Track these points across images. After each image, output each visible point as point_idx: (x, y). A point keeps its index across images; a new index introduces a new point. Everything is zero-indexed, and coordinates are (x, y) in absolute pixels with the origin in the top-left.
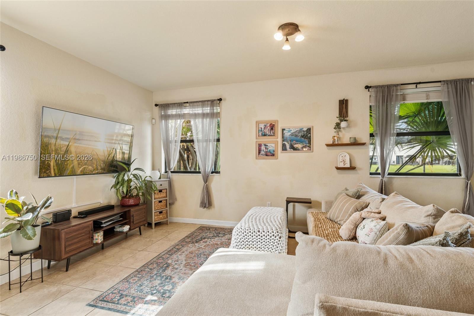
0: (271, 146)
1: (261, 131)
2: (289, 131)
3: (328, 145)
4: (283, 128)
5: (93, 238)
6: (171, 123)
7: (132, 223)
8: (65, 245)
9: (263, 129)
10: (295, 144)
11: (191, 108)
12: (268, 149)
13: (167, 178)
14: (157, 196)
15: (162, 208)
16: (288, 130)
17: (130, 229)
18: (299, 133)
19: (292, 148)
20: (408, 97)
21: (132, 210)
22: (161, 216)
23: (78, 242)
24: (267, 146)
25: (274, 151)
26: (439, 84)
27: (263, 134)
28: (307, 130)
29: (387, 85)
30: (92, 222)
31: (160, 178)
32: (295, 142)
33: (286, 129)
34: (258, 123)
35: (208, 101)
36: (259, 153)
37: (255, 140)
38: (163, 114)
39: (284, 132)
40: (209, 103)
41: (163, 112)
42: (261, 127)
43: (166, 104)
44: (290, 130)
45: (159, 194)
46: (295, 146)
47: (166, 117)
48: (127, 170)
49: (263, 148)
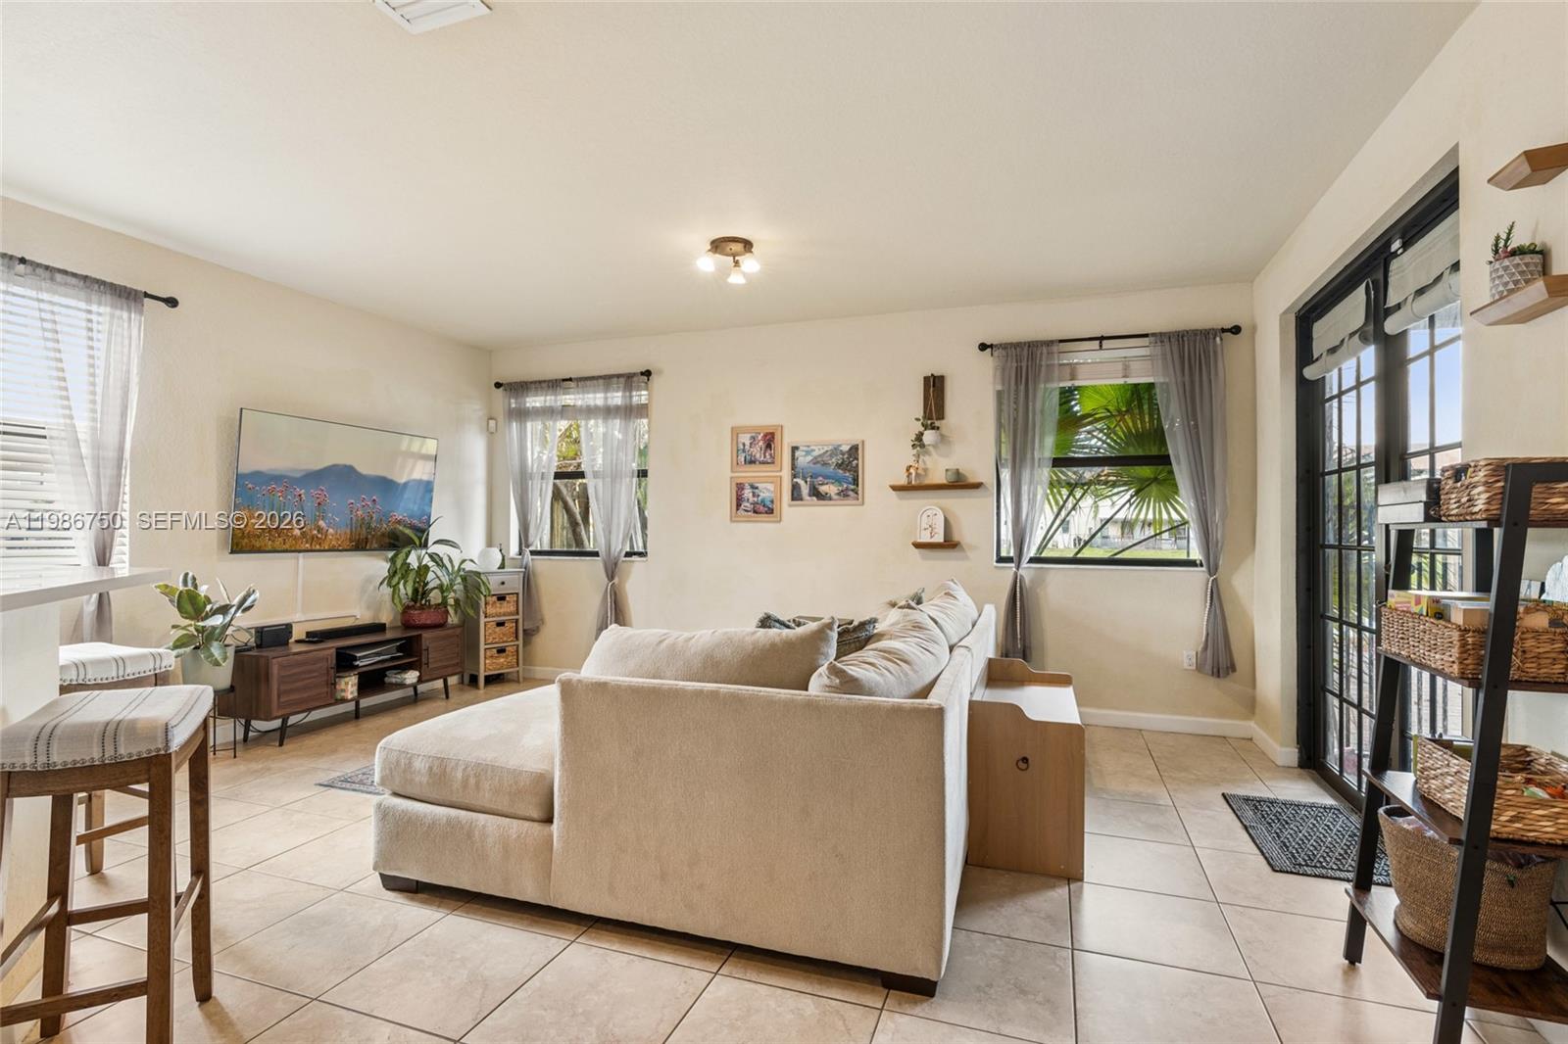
0: (765, 488)
1: (744, 451)
2: (808, 453)
3: (895, 488)
4: (794, 445)
5: (335, 684)
6: (533, 427)
7: (424, 667)
8: (278, 690)
9: (747, 447)
10: (822, 484)
11: (578, 393)
12: (759, 496)
13: (521, 568)
14: (490, 610)
15: (505, 639)
16: (805, 448)
17: (420, 680)
18: (831, 456)
19: (814, 495)
20: (1081, 371)
21: (426, 635)
22: (502, 660)
23: (305, 688)
24: (757, 488)
25: (772, 502)
26: (1145, 341)
27: (748, 458)
28: (851, 449)
29: (1029, 343)
30: (334, 650)
31: (502, 566)
32: (821, 478)
33: (801, 448)
34: (736, 432)
35: (619, 376)
36: (738, 506)
37: (729, 474)
38: (513, 406)
39: (797, 454)
40: (622, 380)
41: (513, 401)
42: (743, 441)
43: (521, 382)
44: (809, 449)
45: (498, 605)
46: (823, 489)
47: (522, 415)
48: (418, 543)
49: (747, 493)
